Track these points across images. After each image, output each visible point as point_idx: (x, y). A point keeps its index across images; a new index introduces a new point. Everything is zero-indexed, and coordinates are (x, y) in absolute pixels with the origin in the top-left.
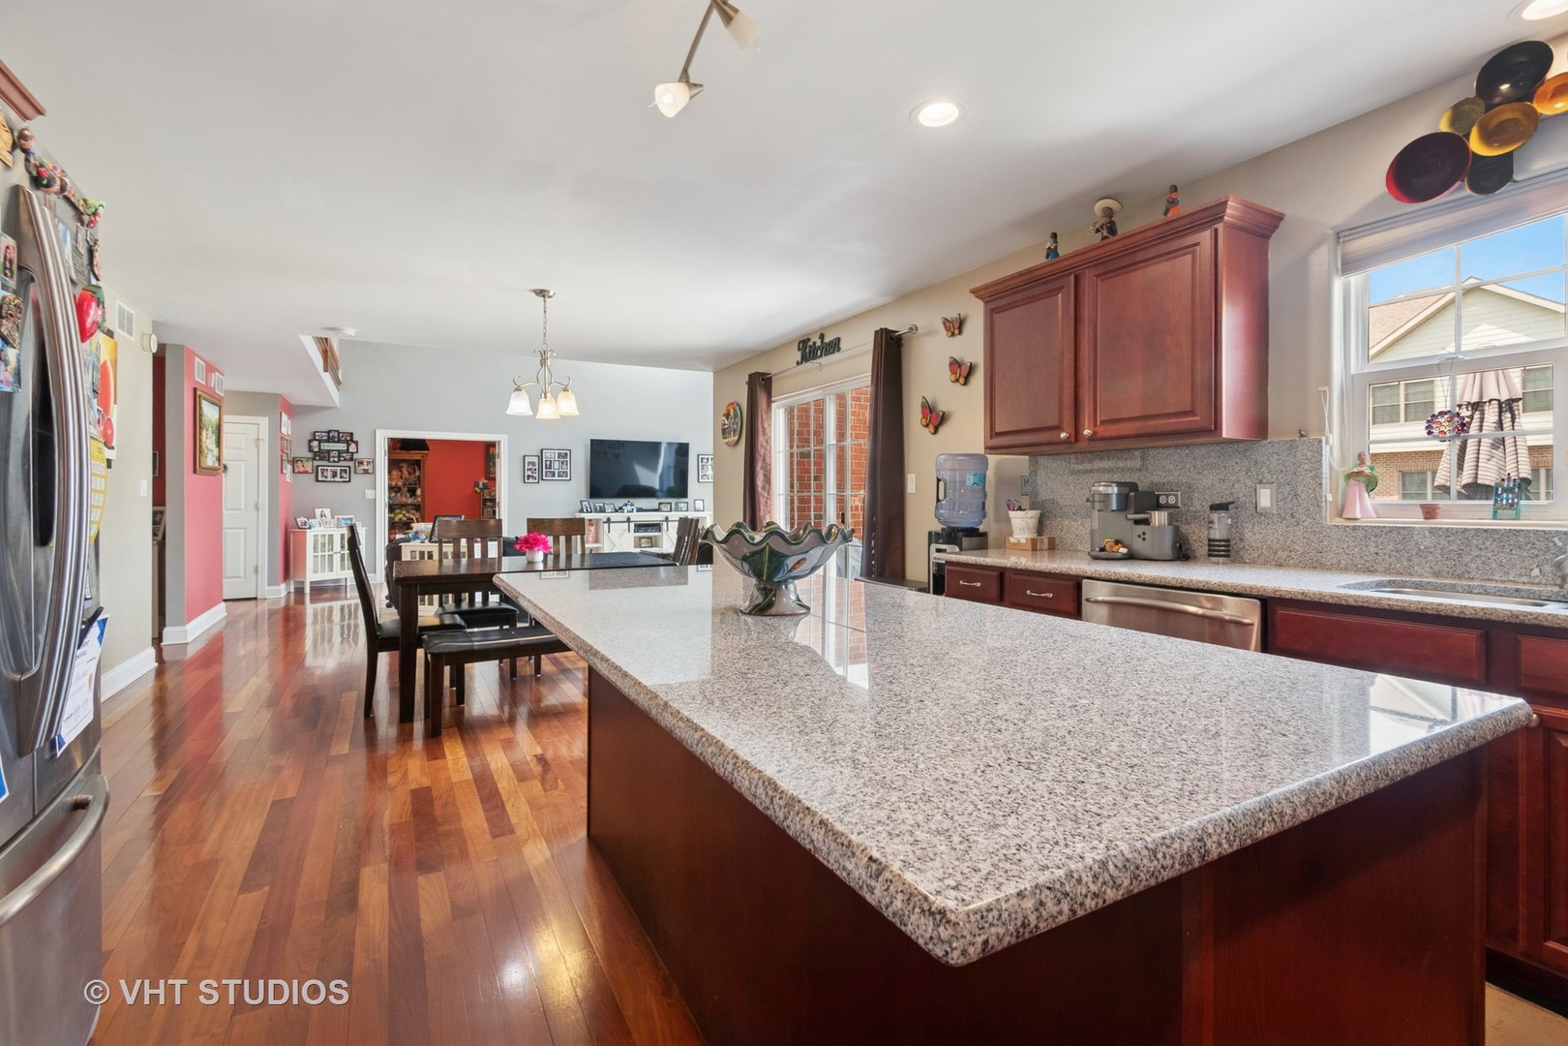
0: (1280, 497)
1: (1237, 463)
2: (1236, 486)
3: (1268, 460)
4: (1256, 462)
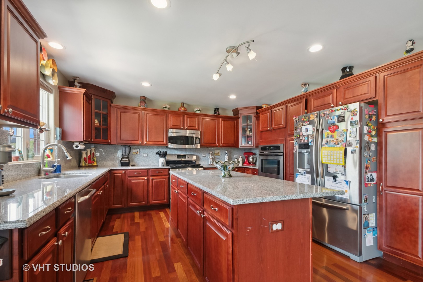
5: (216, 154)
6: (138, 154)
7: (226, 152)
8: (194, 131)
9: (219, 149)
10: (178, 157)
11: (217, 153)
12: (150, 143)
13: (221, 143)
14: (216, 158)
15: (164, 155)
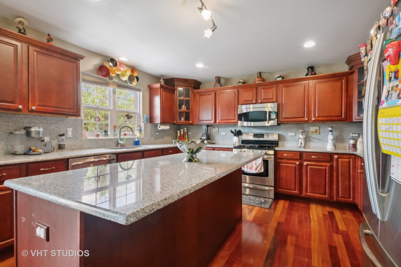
0: (73, 132)
1: (61, 123)
2: (61, 129)
3: (70, 123)
4: (67, 123)
5: (312, 132)
6: (217, 133)
7: (330, 129)
8: (271, 104)
9: (319, 125)
10: (255, 136)
11: (314, 130)
12: (222, 121)
13: (315, 116)
14: (313, 138)
15: (238, 133)
